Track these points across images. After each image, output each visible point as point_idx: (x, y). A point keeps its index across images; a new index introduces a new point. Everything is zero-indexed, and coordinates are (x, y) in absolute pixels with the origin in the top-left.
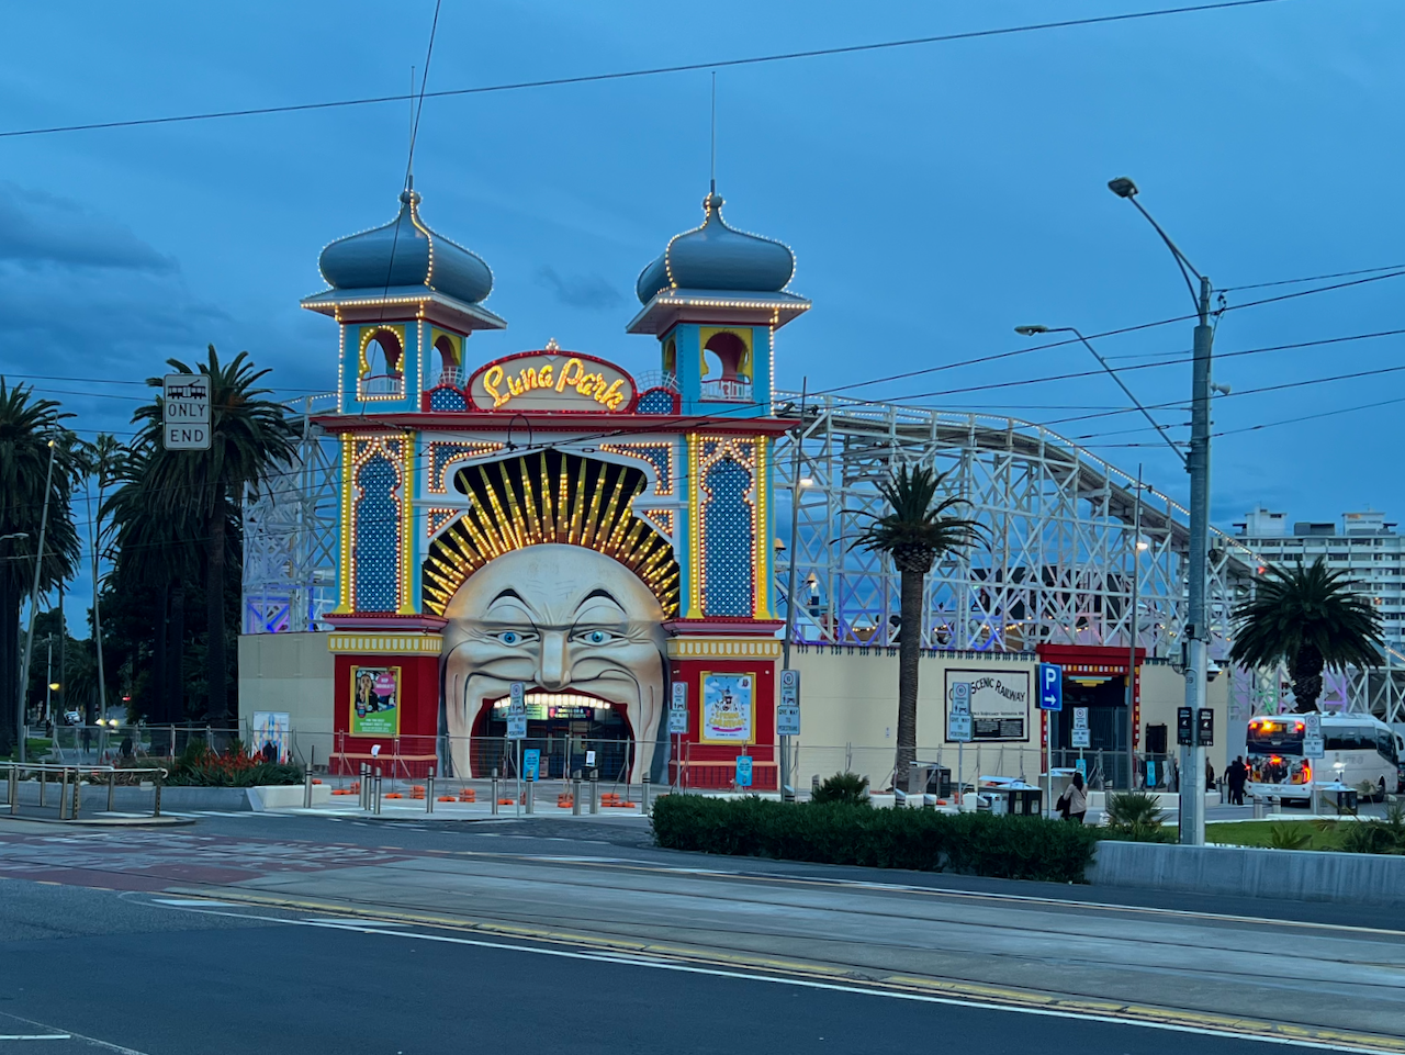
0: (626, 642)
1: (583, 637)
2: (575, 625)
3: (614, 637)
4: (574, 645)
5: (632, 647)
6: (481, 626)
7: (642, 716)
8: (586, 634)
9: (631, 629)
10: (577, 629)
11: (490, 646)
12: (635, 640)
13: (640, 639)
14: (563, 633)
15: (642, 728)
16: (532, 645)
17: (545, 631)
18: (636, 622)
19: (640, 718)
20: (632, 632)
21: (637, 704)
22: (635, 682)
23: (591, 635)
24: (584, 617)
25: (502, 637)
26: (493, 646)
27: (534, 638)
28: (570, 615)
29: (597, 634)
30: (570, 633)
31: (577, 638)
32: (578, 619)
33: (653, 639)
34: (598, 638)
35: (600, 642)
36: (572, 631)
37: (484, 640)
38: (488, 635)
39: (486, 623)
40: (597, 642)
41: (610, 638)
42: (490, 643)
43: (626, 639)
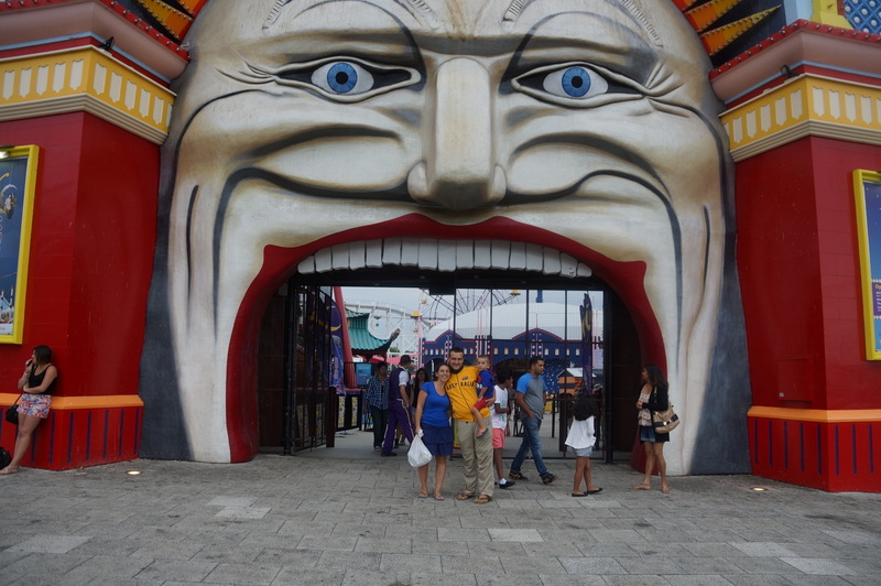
0: (644, 104)
2: (526, 42)
3: (613, 86)
4: (520, 101)
5: (657, 116)
6: (272, 50)
7: (684, 295)
8: (546, 74)
9: (657, 72)
10: (529, 54)
11: (285, 101)
12: (662, 103)
13: (677, 100)
14: (489, 61)
15: (683, 323)
16: (401, 98)
17: (440, 58)
18: (667, 59)
19: (679, 298)
20: (656, 79)
21: (672, 264)
22: (663, 208)
23: (562, 73)
24: (549, 24)
25: (321, 76)
26: (295, 101)
27: (408, 76)
28: (509, 15)
29: (576, 72)
30: (505, 66)
31: (521, 81)
32: (534, 28)
33: (696, 106)
34: (577, 87)
35: (580, 95)
36: (515, 60)
37: (272, 87)
38: (282, 75)
39: (279, 39)
40: (576, 96)
41: (604, 86)
42: (285, 94)
43: (644, 94)
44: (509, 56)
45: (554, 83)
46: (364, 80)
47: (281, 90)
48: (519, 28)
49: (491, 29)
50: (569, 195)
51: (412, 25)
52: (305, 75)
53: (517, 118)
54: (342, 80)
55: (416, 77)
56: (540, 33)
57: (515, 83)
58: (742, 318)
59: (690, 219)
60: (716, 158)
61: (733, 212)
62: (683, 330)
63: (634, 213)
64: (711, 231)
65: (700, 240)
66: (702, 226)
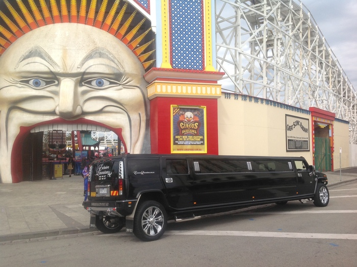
0: (121, 87)
1: (89, 83)
2: (84, 73)
3: (111, 83)
4: (84, 88)
5: (124, 90)
6: (18, 75)
7: (132, 136)
8: (91, 81)
9: (123, 78)
10: (86, 76)
11: (22, 89)
12: (126, 86)
13: (131, 85)
14: (75, 79)
15: (132, 144)
16: (53, 88)
17: (62, 78)
18: (126, 74)
19: (131, 137)
20: (124, 80)
21: (129, 129)
22: (126, 114)
23: (95, 81)
24: (90, 68)
25: (31, 82)
26: (25, 89)
27: (54, 82)
28: (79, 67)
29: (99, 80)
30: (80, 79)
31: (85, 83)
32: (86, 70)
33: (138, 85)
34: (100, 84)
35: (102, 86)
36: (82, 78)
37: (18, 85)
38: (21, 81)
39: (20, 72)
40: (100, 86)
41: (109, 83)
42: (22, 87)
43: (120, 85)
44: (80, 77)
45: (94, 83)
46: (43, 83)
47: (21, 86)
48: (82, 70)
49: (75, 71)
50: (100, 112)
51: (53, 70)
52: (27, 82)
53: (84, 93)
54: (37, 84)
55: (57, 82)
56: (88, 71)
57: (83, 83)
58: (150, 142)
59: (135, 117)
60: (143, 99)
61: (149, 113)
62: (132, 146)
63: (118, 116)
64: (141, 119)
65: (138, 122)
66: (138, 118)
